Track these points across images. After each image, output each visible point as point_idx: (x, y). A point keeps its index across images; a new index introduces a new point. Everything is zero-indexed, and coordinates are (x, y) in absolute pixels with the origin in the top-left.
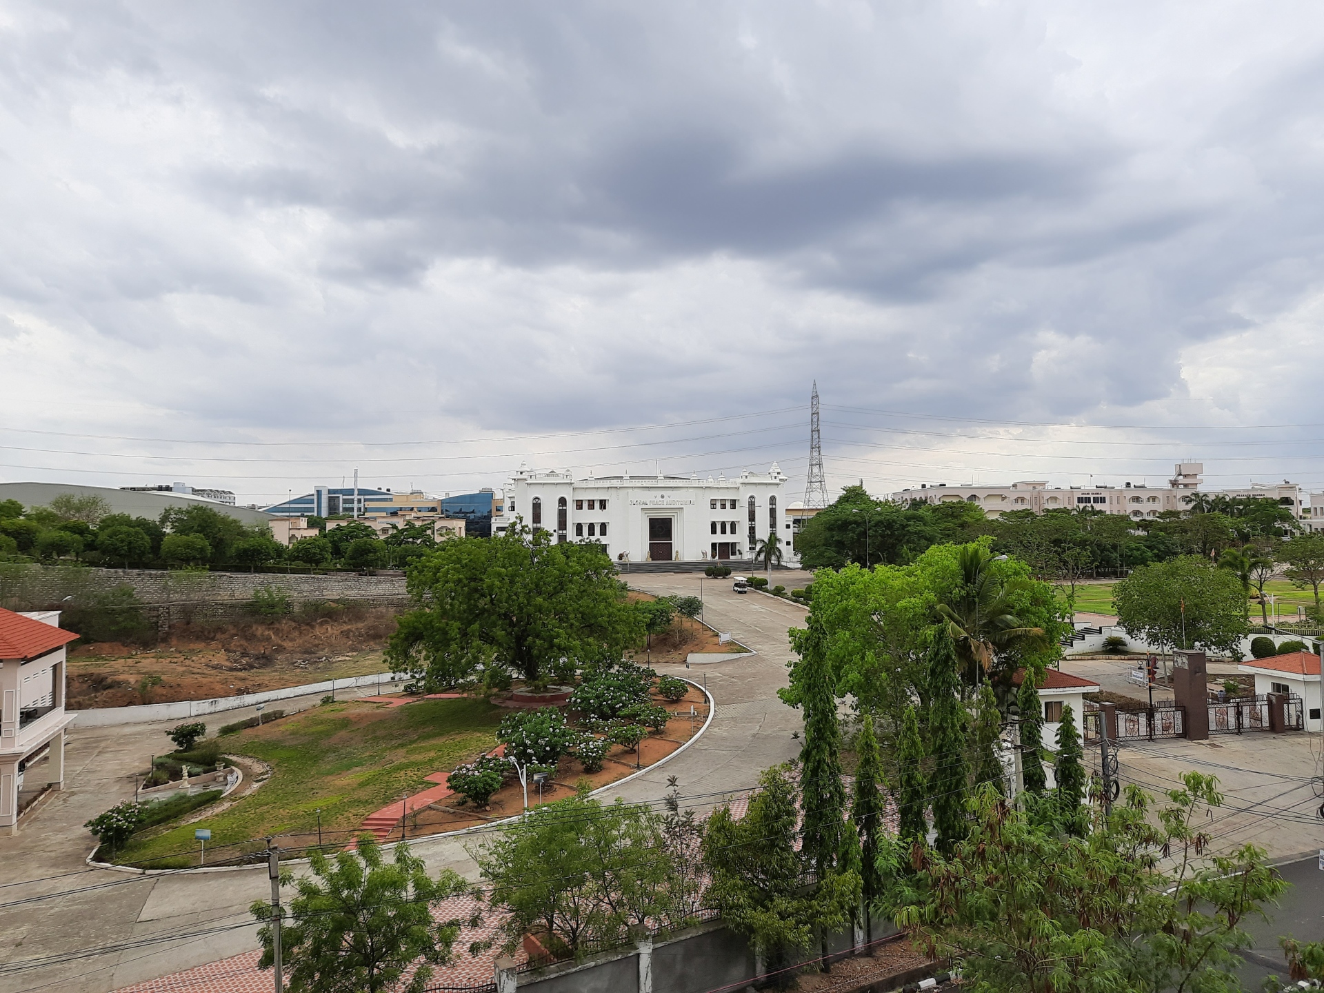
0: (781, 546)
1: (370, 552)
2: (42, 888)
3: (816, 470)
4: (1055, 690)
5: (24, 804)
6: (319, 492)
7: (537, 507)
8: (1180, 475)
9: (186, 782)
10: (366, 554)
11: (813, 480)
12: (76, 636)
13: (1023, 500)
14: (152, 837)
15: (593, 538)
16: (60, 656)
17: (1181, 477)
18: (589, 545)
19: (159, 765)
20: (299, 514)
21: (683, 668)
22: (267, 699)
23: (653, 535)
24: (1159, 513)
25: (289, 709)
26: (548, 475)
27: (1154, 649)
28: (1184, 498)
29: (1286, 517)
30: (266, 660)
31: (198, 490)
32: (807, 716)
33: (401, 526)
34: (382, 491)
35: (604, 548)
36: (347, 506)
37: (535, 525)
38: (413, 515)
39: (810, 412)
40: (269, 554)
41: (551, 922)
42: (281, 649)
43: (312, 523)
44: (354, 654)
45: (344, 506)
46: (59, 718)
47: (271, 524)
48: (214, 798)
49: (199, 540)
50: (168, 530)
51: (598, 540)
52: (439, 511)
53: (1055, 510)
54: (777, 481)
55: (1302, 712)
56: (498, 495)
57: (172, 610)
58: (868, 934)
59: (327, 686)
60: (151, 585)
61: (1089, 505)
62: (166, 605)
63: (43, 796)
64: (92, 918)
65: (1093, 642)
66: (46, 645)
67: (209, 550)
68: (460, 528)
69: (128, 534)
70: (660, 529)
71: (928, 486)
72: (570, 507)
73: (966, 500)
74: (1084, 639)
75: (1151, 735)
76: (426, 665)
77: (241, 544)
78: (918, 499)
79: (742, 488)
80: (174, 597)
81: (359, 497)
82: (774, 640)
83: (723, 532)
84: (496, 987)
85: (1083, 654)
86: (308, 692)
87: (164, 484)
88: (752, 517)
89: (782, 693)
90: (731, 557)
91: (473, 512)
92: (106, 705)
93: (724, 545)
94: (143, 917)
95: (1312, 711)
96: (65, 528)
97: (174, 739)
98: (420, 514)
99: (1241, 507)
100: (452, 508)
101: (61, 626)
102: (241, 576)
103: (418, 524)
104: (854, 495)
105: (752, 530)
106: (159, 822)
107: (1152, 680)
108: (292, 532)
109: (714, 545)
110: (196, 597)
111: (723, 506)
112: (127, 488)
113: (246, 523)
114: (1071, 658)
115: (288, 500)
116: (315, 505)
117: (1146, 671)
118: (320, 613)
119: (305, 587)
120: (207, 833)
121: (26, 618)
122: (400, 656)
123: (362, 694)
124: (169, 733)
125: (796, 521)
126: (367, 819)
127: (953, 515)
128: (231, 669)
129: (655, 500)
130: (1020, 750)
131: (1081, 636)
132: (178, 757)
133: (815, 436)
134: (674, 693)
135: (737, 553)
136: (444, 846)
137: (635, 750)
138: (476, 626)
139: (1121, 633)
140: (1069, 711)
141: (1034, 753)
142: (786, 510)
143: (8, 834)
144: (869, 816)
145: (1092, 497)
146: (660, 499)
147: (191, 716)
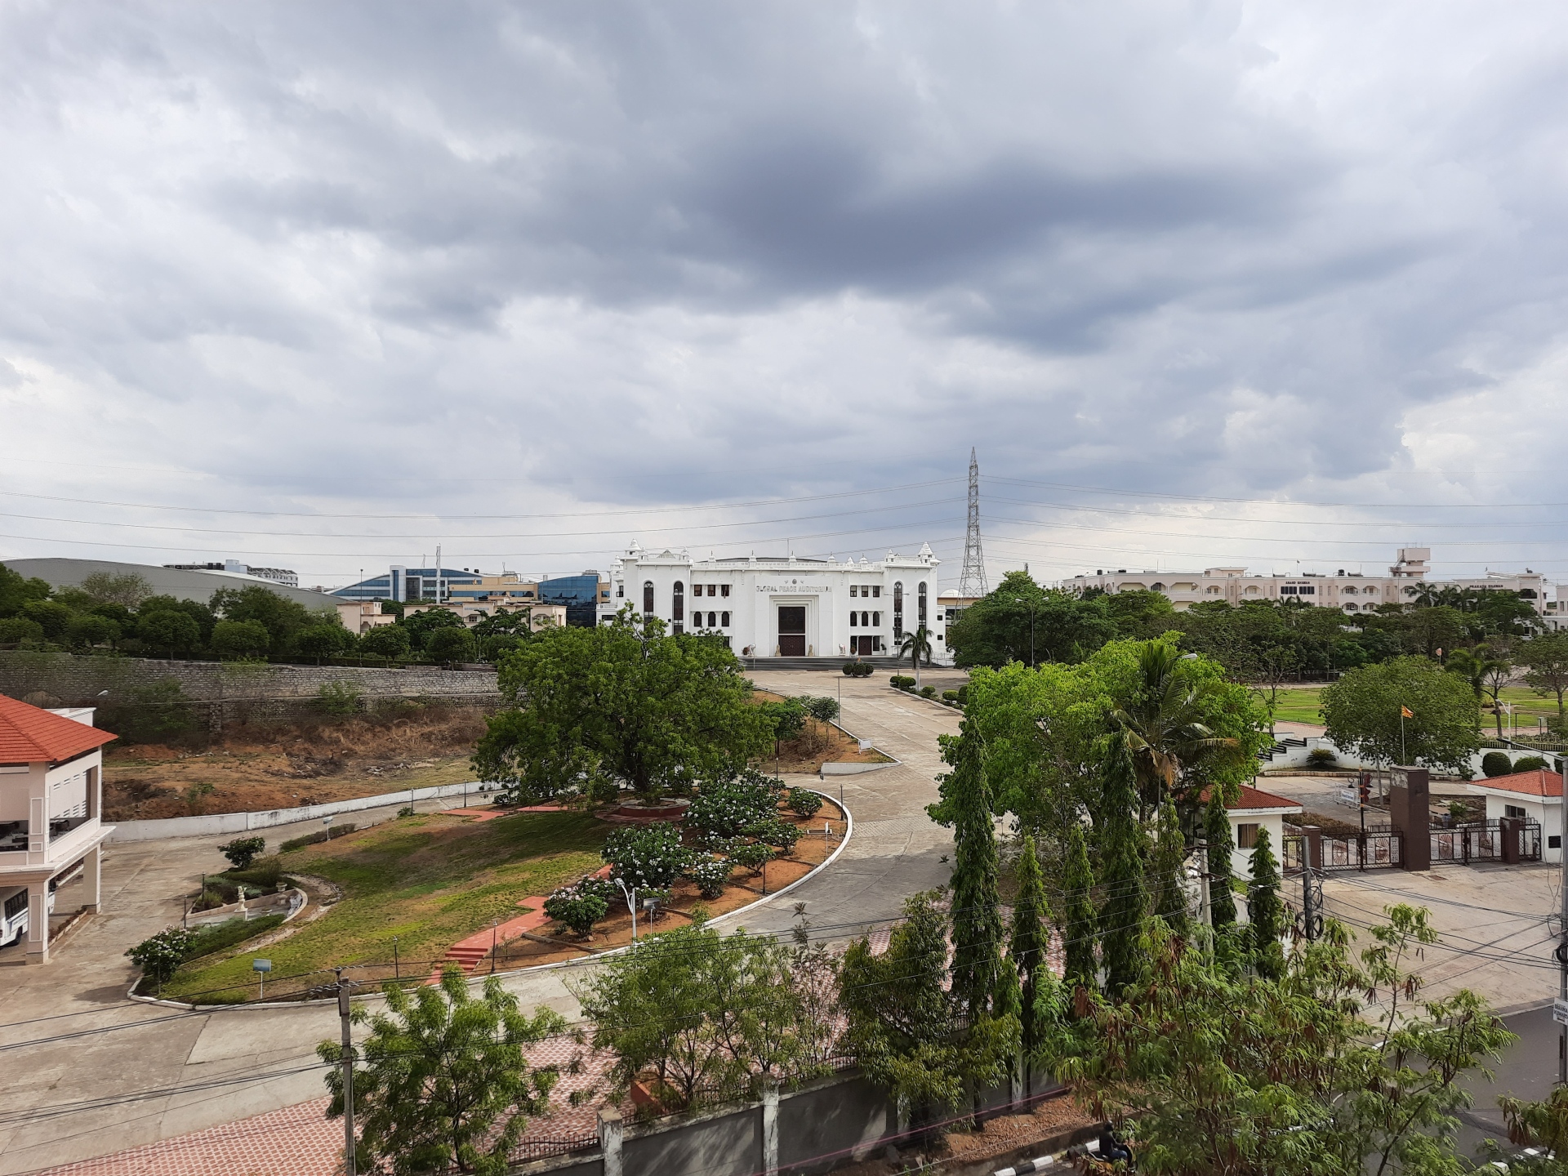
0: (931, 640)
1: (455, 642)
2: (79, 1024)
3: (973, 552)
4: (1250, 810)
5: (56, 928)
6: (395, 573)
7: (649, 592)
8: (1403, 561)
9: (243, 906)
10: (451, 644)
11: (970, 564)
12: (112, 737)
13: (1216, 589)
14: (203, 968)
15: (713, 630)
16: (96, 759)
17: (1404, 564)
18: (710, 638)
19: (210, 886)
20: (372, 598)
21: (817, 779)
22: (336, 811)
24: (1378, 606)
25: (361, 822)
26: (661, 556)
27: (1368, 764)
28: (1407, 589)
29: (1528, 613)
30: (334, 766)
31: (255, 569)
32: (958, 836)
33: (491, 613)
34: (469, 572)
35: (727, 641)
36: (429, 589)
37: (647, 613)
38: (506, 600)
39: (967, 484)
40: (337, 644)
41: (663, 1069)
42: (351, 754)
43: (387, 609)
44: (437, 759)
45: (425, 589)
46: (94, 832)
47: (340, 609)
48: (274, 924)
49: (255, 626)
50: (220, 615)
51: (719, 631)
52: (536, 596)
53: (1254, 602)
54: (929, 566)
55: (1539, 839)
56: (604, 579)
57: (226, 708)
58: (1028, 1088)
59: (405, 796)
60: (201, 678)
61: (1294, 596)
62: (218, 702)
63: (77, 920)
64: (136, 1059)
65: (1296, 755)
66: (78, 746)
67: (268, 639)
68: (560, 616)
69: (173, 619)
70: (792, 620)
71: (1105, 572)
72: (687, 593)
73: (1149, 589)
74: (1285, 752)
75: (1362, 864)
76: (520, 773)
77: (306, 632)
78: (1093, 588)
79: (887, 573)
80: (228, 693)
81: (442, 579)
82: (923, 748)
83: (865, 623)
84: (599, 1142)
85: (1285, 769)
86: (383, 803)
87: (215, 562)
88: (898, 607)
89: (932, 811)
90: (874, 653)
91: (575, 598)
92: (149, 815)
93: (865, 639)
94: (193, 1059)
95: (1551, 838)
96: (99, 612)
97: (228, 856)
98: (514, 600)
99: (1475, 600)
100: (551, 592)
101: (97, 724)
102: (305, 670)
103: (511, 611)
104: (1017, 583)
105: (898, 622)
106: (210, 951)
107: (1365, 800)
108: (364, 619)
109: (853, 639)
110: (252, 693)
111: (865, 594)
112: (172, 566)
113: (311, 608)
114: (1270, 773)
115: (359, 581)
116: (391, 588)
117: (1357, 790)
118: (397, 713)
119: (381, 682)
120: (267, 964)
121: (56, 715)
122: (489, 763)
123: (445, 806)
124: (222, 849)
126: (452, 949)
127: (1133, 607)
128: (294, 776)
129: (786, 585)
130: (1208, 880)
131: (1282, 748)
132: (232, 876)
133: (973, 513)
134: (805, 807)
135: (881, 648)
136: (539, 980)
137: (760, 873)
138: (578, 729)
139: (1328, 745)
140: (1264, 835)
141: (1223, 883)
142: (939, 599)
143: (38, 962)
144: (1029, 951)
145: (1298, 586)
146: (790, 584)
147: (247, 830)
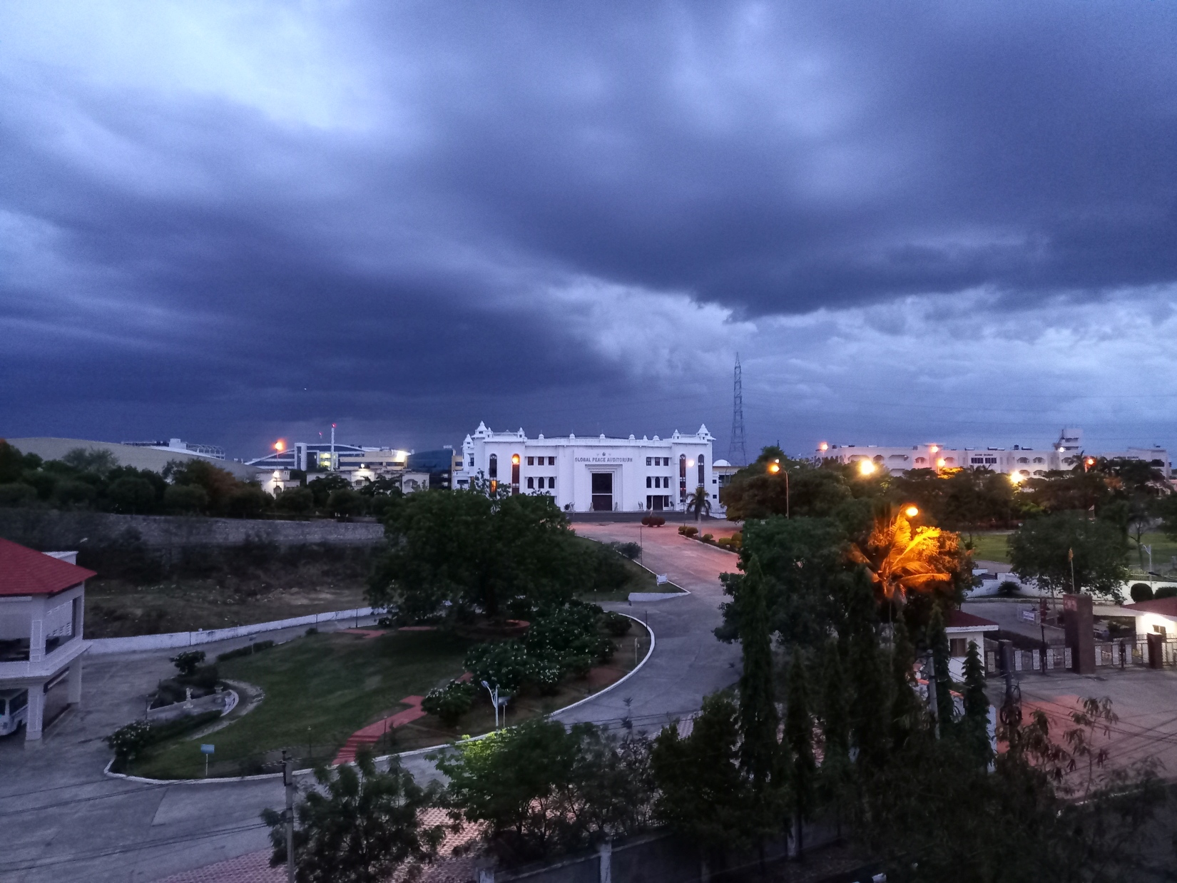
0: (709, 498)
1: (346, 500)
2: (67, 795)
3: (738, 432)
4: (958, 628)
6: (298, 449)
7: (493, 463)
8: (1063, 438)
9: (189, 703)
10: (344, 502)
11: (736, 441)
12: (91, 574)
13: (922, 460)
14: (161, 751)
15: (543, 491)
16: (80, 592)
17: (1064, 441)
18: (541, 498)
19: (164, 688)
20: (282, 467)
21: (625, 606)
22: (256, 630)
23: (595, 488)
24: (1045, 472)
25: (279, 640)
27: (1045, 593)
28: (1066, 459)
29: (1157, 477)
31: (192, 446)
33: (373, 478)
34: (356, 447)
35: (552, 499)
37: (492, 478)
38: (384, 469)
39: (733, 380)
42: (269, 586)
43: (294, 476)
44: (334, 591)
46: (79, 646)
47: (259, 476)
48: (213, 718)
49: (197, 490)
50: (169, 480)
51: (548, 492)
52: (406, 466)
54: (706, 442)
57: (174, 551)
58: (800, 842)
59: (310, 619)
60: (156, 528)
61: (981, 465)
62: (168, 546)
63: (62, 715)
64: (112, 821)
65: (990, 586)
66: (67, 580)
67: (207, 499)
68: (425, 481)
69: (136, 484)
70: (602, 483)
71: (838, 447)
72: (523, 463)
74: (982, 583)
75: (1043, 669)
76: (400, 601)
77: (234, 493)
78: (829, 458)
79: (674, 447)
80: (175, 540)
82: (705, 581)
83: (658, 485)
85: (981, 597)
86: (293, 624)
88: (683, 473)
89: (716, 631)
90: (665, 509)
91: (435, 466)
92: (117, 634)
93: (658, 498)
94: (156, 821)
96: (79, 478)
97: (177, 665)
98: (389, 469)
99: (1118, 468)
100: (417, 462)
101: (79, 564)
102: (234, 521)
103: (388, 477)
105: (683, 484)
106: (166, 738)
107: (1043, 621)
109: (649, 498)
110: (195, 540)
113: (238, 475)
114: (971, 600)
116: (296, 460)
117: (1038, 613)
118: (301, 554)
119: (291, 531)
120: (210, 748)
121: (49, 556)
122: (377, 595)
123: (342, 627)
124: (172, 660)
125: (721, 477)
126: (351, 736)
128: (225, 604)
129: (598, 457)
130: (934, 680)
132: (182, 681)
133: (738, 402)
134: (620, 627)
136: (419, 761)
137: (586, 677)
138: (445, 567)
139: (1014, 578)
140: (973, 646)
141: (944, 684)
142: (713, 467)
143: (34, 748)
145: (984, 458)
146: (602, 456)
147: (190, 645)
